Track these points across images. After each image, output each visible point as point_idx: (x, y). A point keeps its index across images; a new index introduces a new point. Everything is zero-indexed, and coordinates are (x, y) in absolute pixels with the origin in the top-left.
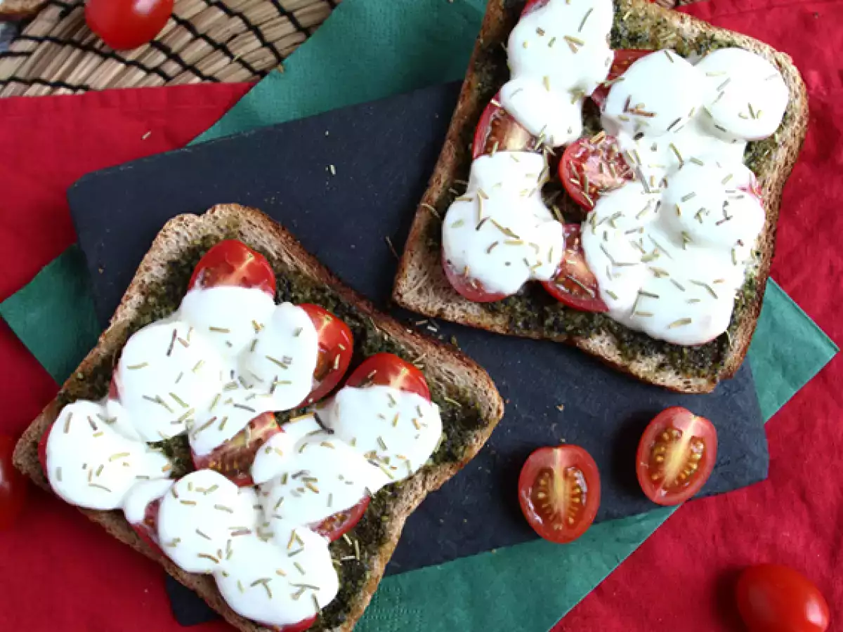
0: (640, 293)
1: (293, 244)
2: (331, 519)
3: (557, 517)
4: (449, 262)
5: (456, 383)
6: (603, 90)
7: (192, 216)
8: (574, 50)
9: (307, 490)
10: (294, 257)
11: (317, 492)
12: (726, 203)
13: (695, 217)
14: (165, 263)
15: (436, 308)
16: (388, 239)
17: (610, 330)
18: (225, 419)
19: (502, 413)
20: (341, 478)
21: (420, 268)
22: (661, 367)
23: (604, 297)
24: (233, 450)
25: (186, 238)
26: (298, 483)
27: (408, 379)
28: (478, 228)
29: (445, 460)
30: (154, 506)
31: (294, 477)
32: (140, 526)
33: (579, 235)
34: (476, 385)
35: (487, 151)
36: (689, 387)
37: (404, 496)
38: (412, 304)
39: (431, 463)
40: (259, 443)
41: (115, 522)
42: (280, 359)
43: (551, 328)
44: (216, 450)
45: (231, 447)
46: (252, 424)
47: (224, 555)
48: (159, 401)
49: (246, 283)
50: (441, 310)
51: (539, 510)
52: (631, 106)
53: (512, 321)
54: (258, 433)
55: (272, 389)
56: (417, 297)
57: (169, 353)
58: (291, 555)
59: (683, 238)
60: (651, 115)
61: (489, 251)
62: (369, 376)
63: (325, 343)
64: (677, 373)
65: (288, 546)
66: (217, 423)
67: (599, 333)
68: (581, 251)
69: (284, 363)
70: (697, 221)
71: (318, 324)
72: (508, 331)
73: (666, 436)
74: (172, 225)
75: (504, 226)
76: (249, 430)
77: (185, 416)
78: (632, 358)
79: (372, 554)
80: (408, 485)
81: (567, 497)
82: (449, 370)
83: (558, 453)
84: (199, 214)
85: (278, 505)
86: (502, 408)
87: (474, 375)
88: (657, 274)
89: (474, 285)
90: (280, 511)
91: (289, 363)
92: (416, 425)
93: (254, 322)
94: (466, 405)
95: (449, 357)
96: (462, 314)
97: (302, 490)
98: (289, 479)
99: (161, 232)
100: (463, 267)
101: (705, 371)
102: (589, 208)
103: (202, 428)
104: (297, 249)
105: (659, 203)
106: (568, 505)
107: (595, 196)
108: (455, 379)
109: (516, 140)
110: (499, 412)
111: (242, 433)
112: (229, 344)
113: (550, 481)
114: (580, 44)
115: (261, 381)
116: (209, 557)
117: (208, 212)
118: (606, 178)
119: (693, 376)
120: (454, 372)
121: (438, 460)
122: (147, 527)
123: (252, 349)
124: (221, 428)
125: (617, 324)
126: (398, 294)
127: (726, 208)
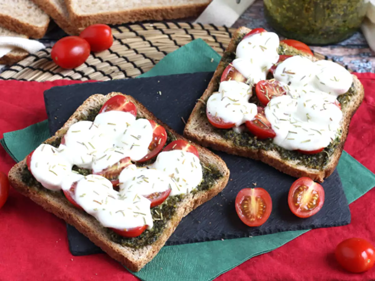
0: (289, 132)
1: (144, 108)
2: (153, 195)
3: (252, 216)
4: (209, 113)
5: (209, 162)
6: (274, 67)
7: (101, 95)
8: (263, 50)
9: (144, 182)
10: (143, 113)
11: (148, 182)
12: (324, 104)
13: (311, 107)
14: (88, 109)
15: (202, 135)
16: (182, 118)
17: (276, 149)
18: (110, 157)
19: (229, 174)
20: (159, 178)
21: (196, 121)
22: (299, 164)
23: (273, 128)
24: (111, 171)
25: (98, 103)
26: (140, 179)
27: (190, 148)
28: (222, 100)
29: (203, 189)
30: (75, 184)
31: (138, 178)
32: (68, 192)
33: (264, 111)
34: (218, 163)
35: (227, 79)
36: (311, 172)
37: (184, 200)
38: (192, 133)
39: (197, 189)
40: (123, 168)
41: (52, 199)
42: (136, 136)
43: (251, 145)
44: (104, 170)
45: (110, 170)
46: (121, 162)
47: (104, 202)
48: (83, 144)
49: (124, 110)
50: (204, 137)
51: (244, 213)
52: (286, 70)
53: (235, 141)
54: (123, 165)
55: (131, 148)
56: (194, 130)
57: (90, 129)
58: (134, 203)
59: (308, 118)
60: (293, 74)
61: (226, 107)
62: (173, 147)
63: (156, 133)
64: (306, 167)
65: (133, 200)
66: (106, 157)
67: (272, 150)
68: (264, 115)
69: (138, 138)
70: (312, 109)
71: (153, 126)
72: (232, 146)
73: (301, 188)
74: (93, 97)
75: (233, 99)
76: (119, 163)
77: (93, 152)
78: (286, 159)
79: (168, 219)
80: (186, 197)
81: (257, 208)
82: (206, 156)
83: (253, 190)
84: (105, 94)
85: (130, 187)
86: (229, 172)
87: (217, 159)
88: (296, 127)
89: (219, 119)
90: (130, 190)
91: (140, 138)
92: (192, 165)
93: (127, 123)
94: (213, 170)
95: (207, 152)
96: (213, 139)
97: (141, 182)
98: (136, 179)
99: (88, 99)
100: (215, 113)
101: (318, 167)
102: (268, 101)
103: (100, 159)
104: (145, 109)
105: (297, 103)
106: (257, 211)
107: (271, 98)
108: (209, 160)
109: (239, 78)
110: (227, 174)
111: (116, 164)
112: (115, 130)
113: (249, 201)
114: (266, 49)
115: (127, 144)
116: (98, 202)
117: (109, 94)
118: (275, 93)
119: (313, 168)
120: (208, 158)
121: (200, 189)
122: (71, 192)
123: (124, 133)
124: (108, 159)
125: (279, 147)
126: (186, 129)
127: (324, 106)
